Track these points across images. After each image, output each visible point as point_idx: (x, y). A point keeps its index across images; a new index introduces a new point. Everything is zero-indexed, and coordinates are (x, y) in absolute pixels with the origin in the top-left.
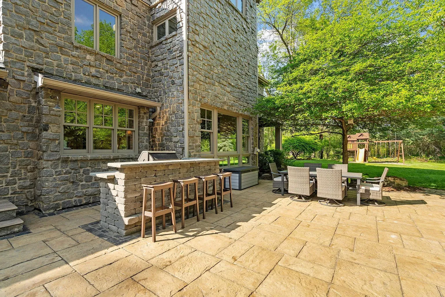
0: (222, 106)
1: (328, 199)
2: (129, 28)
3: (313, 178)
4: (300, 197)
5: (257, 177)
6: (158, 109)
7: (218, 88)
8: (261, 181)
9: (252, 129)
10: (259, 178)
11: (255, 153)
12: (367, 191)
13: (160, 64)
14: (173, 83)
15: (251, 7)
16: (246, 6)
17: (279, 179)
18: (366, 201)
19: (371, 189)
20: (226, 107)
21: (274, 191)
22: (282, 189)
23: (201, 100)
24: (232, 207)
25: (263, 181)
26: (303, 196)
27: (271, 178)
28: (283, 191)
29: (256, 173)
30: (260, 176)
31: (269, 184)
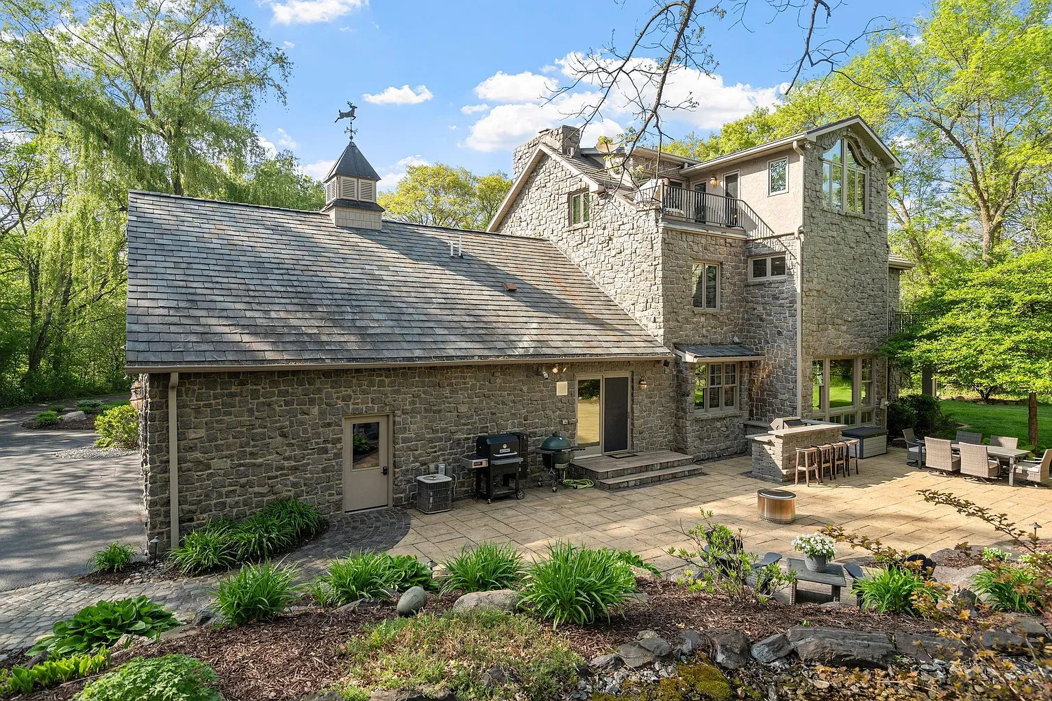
0: (837, 352)
1: (975, 477)
2: (728, 275)
3: (956, 451)
4: (942, 472)
5: (885, 444)
6: (762, 362)
7: (831, 331)
8: (891, 448)
9: (878, 371)
10: (888, 444)
11: (882, 406)
12: (1025, 472)
13: (760, 308)
14: (780, 333)
15: (878, 192)
16: (870, 196)
17: (916, 450)
18: (1022, 482)
19: (1029, 469)
20: (840, 353)
21: (910, 464)
22: (920, 462)
23: (813, 352)
24: (857, 473)
25: (896, 449)
26: (945, 471)
27: (904, 445)
28: (919, 463)
29: (884, 438)
30: (889, 441)
31: (902, 454)
